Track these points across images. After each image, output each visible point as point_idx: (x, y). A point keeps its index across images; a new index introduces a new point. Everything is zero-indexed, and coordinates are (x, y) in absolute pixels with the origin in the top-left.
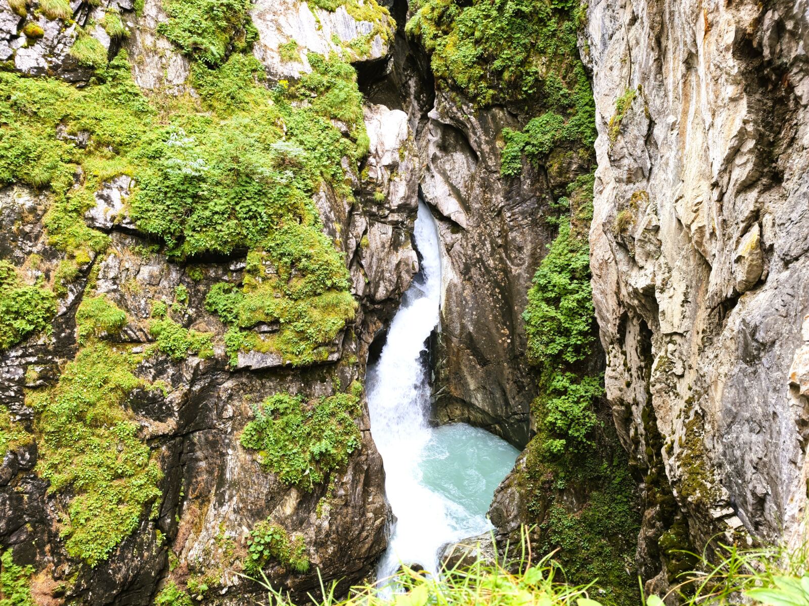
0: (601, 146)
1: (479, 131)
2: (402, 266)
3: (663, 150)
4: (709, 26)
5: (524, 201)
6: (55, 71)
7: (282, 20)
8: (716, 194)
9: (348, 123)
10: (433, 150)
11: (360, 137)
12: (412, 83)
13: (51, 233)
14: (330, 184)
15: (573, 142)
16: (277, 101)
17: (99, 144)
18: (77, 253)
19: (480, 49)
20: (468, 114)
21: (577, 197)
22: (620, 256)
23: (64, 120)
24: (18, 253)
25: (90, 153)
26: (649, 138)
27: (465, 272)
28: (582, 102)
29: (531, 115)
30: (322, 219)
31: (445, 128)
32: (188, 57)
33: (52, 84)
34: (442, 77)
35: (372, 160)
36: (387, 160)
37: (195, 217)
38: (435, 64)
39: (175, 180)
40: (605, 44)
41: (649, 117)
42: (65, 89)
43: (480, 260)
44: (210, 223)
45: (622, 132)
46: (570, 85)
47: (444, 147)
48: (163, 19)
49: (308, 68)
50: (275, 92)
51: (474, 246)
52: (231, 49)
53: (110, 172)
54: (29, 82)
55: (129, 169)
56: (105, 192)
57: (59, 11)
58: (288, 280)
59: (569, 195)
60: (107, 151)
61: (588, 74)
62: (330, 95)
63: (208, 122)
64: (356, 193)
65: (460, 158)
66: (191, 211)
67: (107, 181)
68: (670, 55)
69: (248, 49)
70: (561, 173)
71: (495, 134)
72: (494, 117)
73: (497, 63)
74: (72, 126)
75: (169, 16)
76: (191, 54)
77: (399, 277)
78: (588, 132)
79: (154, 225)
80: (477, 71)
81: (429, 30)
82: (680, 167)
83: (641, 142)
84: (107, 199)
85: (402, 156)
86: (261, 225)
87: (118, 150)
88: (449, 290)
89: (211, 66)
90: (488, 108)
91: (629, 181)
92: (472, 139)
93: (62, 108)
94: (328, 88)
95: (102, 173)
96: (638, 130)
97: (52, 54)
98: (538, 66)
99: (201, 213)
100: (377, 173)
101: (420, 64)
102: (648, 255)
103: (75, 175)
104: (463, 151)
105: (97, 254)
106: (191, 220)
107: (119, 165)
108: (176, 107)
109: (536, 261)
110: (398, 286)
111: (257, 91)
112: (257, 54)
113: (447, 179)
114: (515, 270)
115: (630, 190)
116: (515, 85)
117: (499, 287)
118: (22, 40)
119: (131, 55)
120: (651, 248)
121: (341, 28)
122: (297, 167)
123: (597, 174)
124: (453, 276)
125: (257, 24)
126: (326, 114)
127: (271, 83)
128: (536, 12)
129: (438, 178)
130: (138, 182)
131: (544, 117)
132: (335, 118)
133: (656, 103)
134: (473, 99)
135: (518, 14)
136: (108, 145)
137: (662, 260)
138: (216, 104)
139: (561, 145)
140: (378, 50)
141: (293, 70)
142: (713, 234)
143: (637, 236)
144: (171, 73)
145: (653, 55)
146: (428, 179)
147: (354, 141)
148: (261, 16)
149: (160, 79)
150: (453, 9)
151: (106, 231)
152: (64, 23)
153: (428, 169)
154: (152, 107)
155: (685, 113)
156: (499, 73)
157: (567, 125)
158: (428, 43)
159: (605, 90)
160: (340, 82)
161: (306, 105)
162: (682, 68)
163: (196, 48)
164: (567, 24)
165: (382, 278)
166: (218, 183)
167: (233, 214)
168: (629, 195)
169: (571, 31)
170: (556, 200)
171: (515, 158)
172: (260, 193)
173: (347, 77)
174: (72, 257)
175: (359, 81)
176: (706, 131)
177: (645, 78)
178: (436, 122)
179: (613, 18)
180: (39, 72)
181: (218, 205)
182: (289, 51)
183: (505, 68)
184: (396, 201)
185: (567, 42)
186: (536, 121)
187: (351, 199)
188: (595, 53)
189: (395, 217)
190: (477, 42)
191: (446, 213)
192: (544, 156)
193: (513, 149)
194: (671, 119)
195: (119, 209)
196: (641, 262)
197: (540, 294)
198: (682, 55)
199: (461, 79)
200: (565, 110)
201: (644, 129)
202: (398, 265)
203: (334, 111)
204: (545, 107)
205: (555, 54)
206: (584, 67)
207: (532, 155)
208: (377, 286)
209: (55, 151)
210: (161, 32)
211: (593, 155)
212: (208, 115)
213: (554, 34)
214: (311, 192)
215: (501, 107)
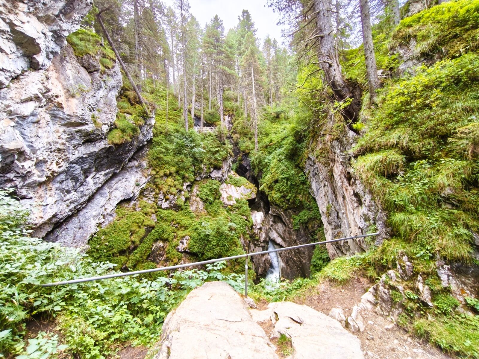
0: (324, 219)
1: (285, 217)
2: (266, 262)
3: (343, 220)
4: (346, 190)
5: (302, 237)
6: (171, 208)
7: (227, 190)
8: (360, 231)
9: (247, 216)
10: (271, 223)
11: (250, 220)
12: (262, 204)
13: (167, 254)
14: (243, 235)
15: (314, 218)
16: (227, 212)
17: (181, 227)
18: (174, 260)
19: (282, 194)
20: (281, 212)
21: (320, 235)
22: (338, 251)
23: (173, 221)
24: (158, 260)
25: (178, 229)
26: (338, 217)
27: (287, 263)
28: (314, 207)
29: (299, 211)
30: (242, 245)
31: (274, 216)
32: (204, 202)
33: (170, 211)
34: (272, 202)
35: (254, 227)
36: (258, 227)
37: (208, 247)
38: (269, 199)
39: (202, 236)
40: (318, 191)
41: (336, 211)
42: (173, 212)
43: (291, 258)
44: (212, 249)
45: (330, 215)
46: (310, 202)
47: (274, 222)
48: (198, 192)
49: (235, 202)
50: (227, 209)
51: (289, 253)
52: (215, 199)
53: (184, 235)
54: (165, 211)
55: (189, 233)
56: (182, 241)
57: (174, 193)
58: (234, 266)
59: (316, 235)
60: (183, 229)
61: (314, 199)
62: (241, 209)
63: (209, 219)
64: (250, 237)
65: (280, 225)
66: (206, 245)
67: (183, 237)
68: (338, 196)
69: (219, 199)
70: (312, 227)
71: (290, 217)
72: (289, 212)
73: (288, 198)
74: (174, 222)
75: (200, 191)
76: (205, 201)
77: (265, 265)
78: (318, 215)
79: (196, 250)
80: (282, 200)
81: (266, 190)
82: (349, 224)
83: (336, 218)
84: (183, 243)
85: (263, 225)
86: (226, 248)
87: (186, 228)
88: (282, 270)
89: (210, 204)
90: (286, 210)
91: (335, 229)
92: (283, 219)
93: (172, 218)
94: (241, 207)
95: (181, 235)
96: (334, 215)
97: (171, 203)
98: (299, 197)
99: (209, 245)
100: (256, 231)
101: (265, 199)
102: (347, 250)
103: (175, 236)
104: (280, 223)
105: (179, 260)
106: (206, 248)
107: (186, 232)
108: (201, 215)
109: (310, 258)
110: (265, 269)
111: (222, 209)
112: (221, 200)
113: (277, 232)
114: (304, 261)
115: (336, 231)
116: (294, 203)
117: (299, 267)
118: (164, 200)
119: (190, 202)
120: (347, 248)
121: (243, 191)
122: (235, 230)
123: (324, 227)
124: (282, 264)
125: (221, 192)
126: (241, 214)
127: (225, 207)
128: (296, 183)
129: (274, 231)
130: (191, 237)
131: (304, 212)
132: (243, 215)
133: (337, 207)
134: (282, 207)
135: (292, 184)
136: (183, 227)
137: (351, 251)
138: (212, 214)
139: (311, 219)
140: (253, 196)
141: (231, 203)
142: (363, 242)
143: (342, 245)
144: (200, 206)
145: (333, 196)
146: (270, 232)
147: (249, 221)
148: (222, 189)
149: (197, 208)
150: (273, 184)
151: (181, 252)
152: (175, 195)
153: (270, 229)
154: (195, 216)
155: (346, 210)
156: (288, 200)
157: (311, 214)
158: (267, 193)
159: (321, 204)
160: (244, 205)
161: (235, 212)
162: (342, 199)
163: (207, 199)
164: (305, 186)
165: (260, 266)
166: (213, 236)
167: (218, 245)
168: (336, 233)
169: (307, 188)
170: (312, 236)
171: (297, 224)
172: (226, 239)
173: (246, 204)
174: (172, 261)
175: (249, 205)
176: (353, 215)
177: (333, 201)
178: (271, 215)
179: (319, 185)
180: (167, 208)
181: (214, 243)
182: (230, 198)
183: (290, 199)
184: (262, 239)
185: (306, 191)
186: (301, 213)
187: (249, 239)
188: (316, 194)
189: (262, 244)
190: (281, 192)
191: (278, 242)
192: (306, 223)
193: (296, 221)
194: (343, 211)
195: (186, 245)
196: (345, 253)
197: (314, 268)
198: (341, 196)
199: (278, 202)
200: (310, 209)
201: (336, 214)
202: (265, 261)
203: (243, 214)
204: (303, 209)
205: (304, 194)
206: (313, 197)
207: (302, 223)
208: (259, 269)
209: (170, 229)
210: (198, 196)
211: (321, 222)
212: (209, 217)
213: (302, 189)
214: (239, 237)
215: (290, 209)
